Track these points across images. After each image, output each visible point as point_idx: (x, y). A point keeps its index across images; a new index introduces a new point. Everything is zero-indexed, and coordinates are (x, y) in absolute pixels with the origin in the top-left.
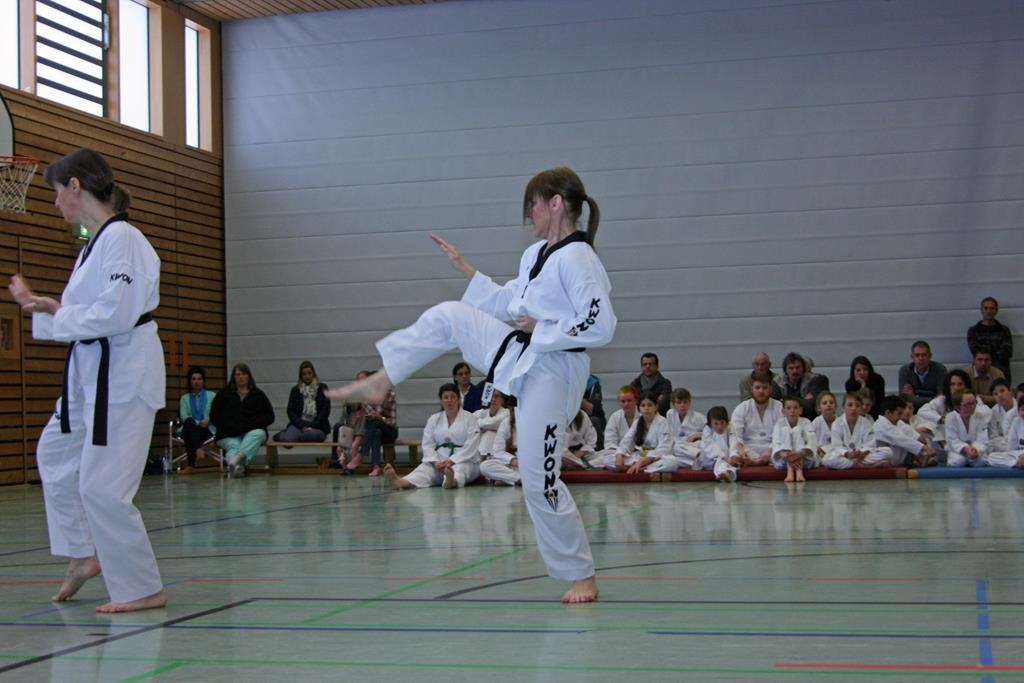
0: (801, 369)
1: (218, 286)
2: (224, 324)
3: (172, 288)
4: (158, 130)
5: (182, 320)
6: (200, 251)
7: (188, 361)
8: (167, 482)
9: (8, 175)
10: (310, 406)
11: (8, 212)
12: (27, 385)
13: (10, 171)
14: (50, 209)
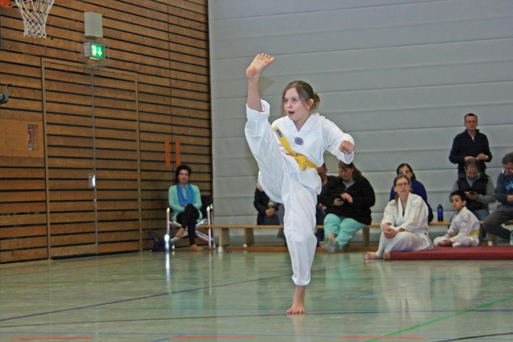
1: (204, 97)
2: (210, 128)
3: (167, 98)
5: (174, 125)
6: (188, 68)
7: (180, 160)
9: (31, 6)
12: (50, 179)
13: (32, 3)
14: (66, 34)
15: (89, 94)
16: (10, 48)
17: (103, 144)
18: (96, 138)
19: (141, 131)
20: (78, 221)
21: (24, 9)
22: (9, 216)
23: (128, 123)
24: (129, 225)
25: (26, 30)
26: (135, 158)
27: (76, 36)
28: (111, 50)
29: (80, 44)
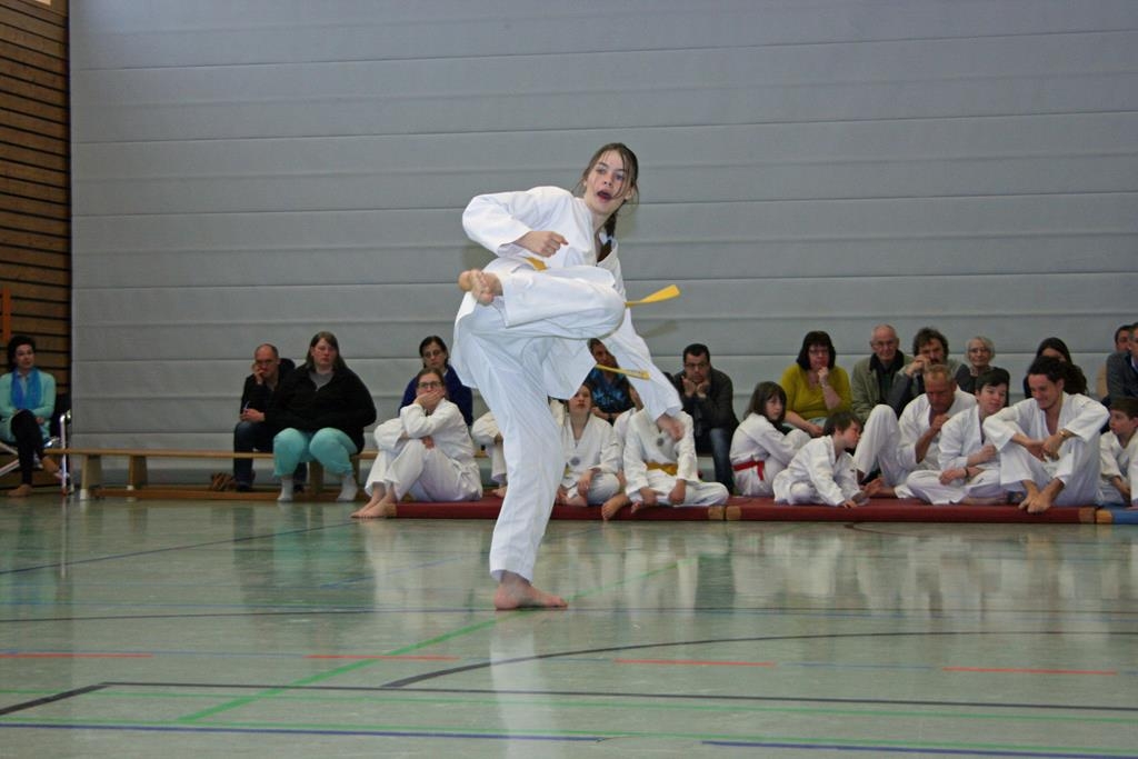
0: (941, 352)
1: (58, 211)
2: (68, 270)
5: (4, 262)
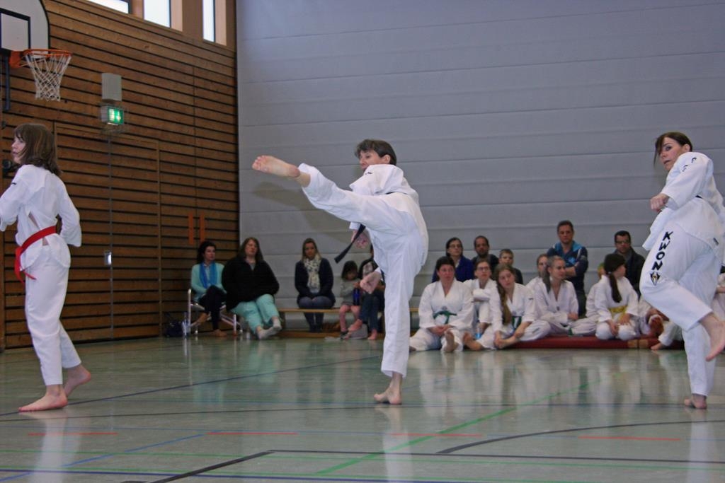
1: (231, 167)
2: (237, 202)
3: (191, 169)
4: (178, 26)
5: (200, 198)
6: (215, 136)
7: (204, 236)
8: (186, 344)
9: (44, 65)
10: (314, 280)
11: (44, 99)
13: (46, 62)
14: (82, 97)
15: (106, 162)
16: (20, 111)
17: (119, 218)
18: (113, 211)
19: (162, 204)
20: (92, 302)
21: (36, 69)
22: (16, 296)
23: (149, 195)
24: (148, 308)
25: (38, 92)
26: (156, 234)
27: (92, 99)
28: (131, 115)
29: (96, 108)
